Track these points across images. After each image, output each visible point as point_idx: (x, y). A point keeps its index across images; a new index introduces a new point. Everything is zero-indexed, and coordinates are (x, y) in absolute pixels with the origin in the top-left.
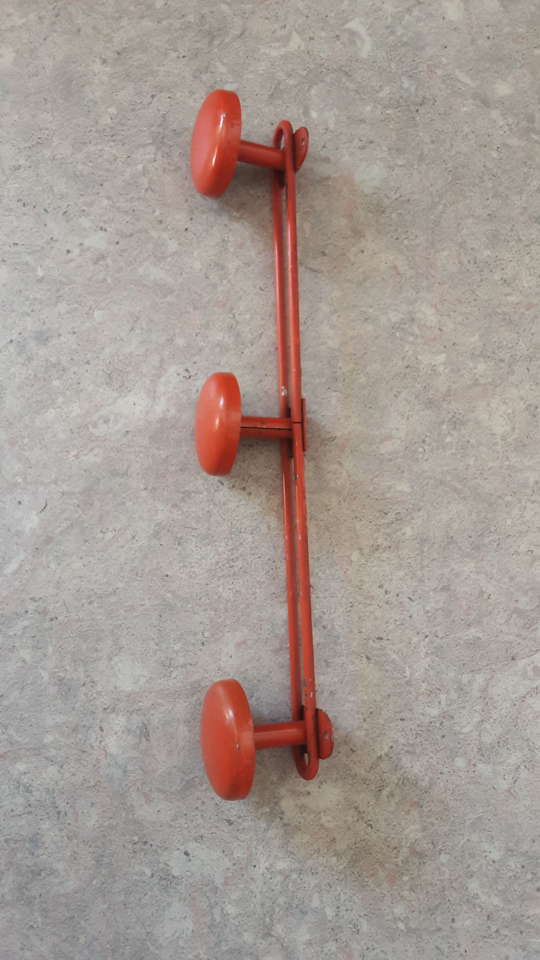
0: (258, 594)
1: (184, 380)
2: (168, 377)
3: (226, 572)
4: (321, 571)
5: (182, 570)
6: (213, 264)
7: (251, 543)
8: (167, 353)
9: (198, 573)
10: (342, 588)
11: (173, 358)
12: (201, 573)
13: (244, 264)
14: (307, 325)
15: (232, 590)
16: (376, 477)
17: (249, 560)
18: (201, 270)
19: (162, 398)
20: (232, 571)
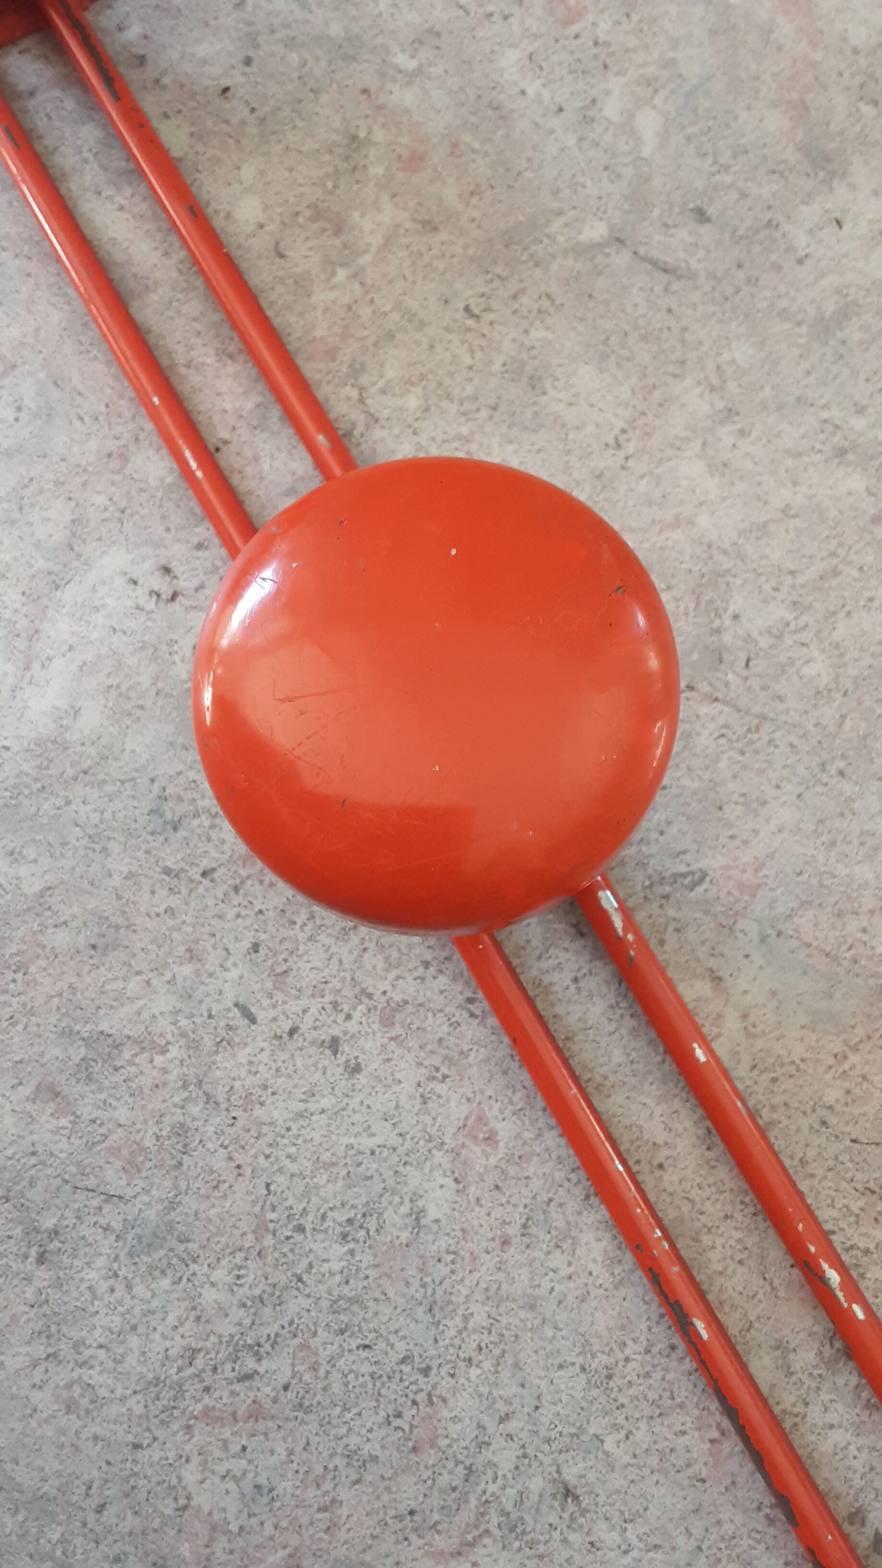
0: (344, 1512)
1: (151, 605)
2: (94, 589)
3: (220, 1399)
4: (616, 1427)
5: (38, 1375)
6: (307, 213)
7: (338, 1278)
8: (101, 500)
9: (102, 1392)
10: (696, 1511)
11: (121, 521)
12: (119, 1391)
13: (414, 220)
14: (622, 454)
15: (237, 1480)
16: (855, 1049)
17: (324, 1354)
18: (261, 226)
19: (58, 664)
20: (245, 1395)
